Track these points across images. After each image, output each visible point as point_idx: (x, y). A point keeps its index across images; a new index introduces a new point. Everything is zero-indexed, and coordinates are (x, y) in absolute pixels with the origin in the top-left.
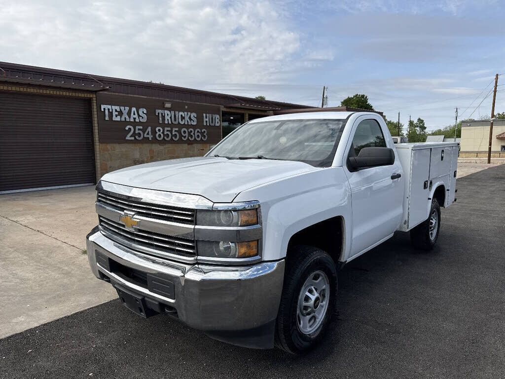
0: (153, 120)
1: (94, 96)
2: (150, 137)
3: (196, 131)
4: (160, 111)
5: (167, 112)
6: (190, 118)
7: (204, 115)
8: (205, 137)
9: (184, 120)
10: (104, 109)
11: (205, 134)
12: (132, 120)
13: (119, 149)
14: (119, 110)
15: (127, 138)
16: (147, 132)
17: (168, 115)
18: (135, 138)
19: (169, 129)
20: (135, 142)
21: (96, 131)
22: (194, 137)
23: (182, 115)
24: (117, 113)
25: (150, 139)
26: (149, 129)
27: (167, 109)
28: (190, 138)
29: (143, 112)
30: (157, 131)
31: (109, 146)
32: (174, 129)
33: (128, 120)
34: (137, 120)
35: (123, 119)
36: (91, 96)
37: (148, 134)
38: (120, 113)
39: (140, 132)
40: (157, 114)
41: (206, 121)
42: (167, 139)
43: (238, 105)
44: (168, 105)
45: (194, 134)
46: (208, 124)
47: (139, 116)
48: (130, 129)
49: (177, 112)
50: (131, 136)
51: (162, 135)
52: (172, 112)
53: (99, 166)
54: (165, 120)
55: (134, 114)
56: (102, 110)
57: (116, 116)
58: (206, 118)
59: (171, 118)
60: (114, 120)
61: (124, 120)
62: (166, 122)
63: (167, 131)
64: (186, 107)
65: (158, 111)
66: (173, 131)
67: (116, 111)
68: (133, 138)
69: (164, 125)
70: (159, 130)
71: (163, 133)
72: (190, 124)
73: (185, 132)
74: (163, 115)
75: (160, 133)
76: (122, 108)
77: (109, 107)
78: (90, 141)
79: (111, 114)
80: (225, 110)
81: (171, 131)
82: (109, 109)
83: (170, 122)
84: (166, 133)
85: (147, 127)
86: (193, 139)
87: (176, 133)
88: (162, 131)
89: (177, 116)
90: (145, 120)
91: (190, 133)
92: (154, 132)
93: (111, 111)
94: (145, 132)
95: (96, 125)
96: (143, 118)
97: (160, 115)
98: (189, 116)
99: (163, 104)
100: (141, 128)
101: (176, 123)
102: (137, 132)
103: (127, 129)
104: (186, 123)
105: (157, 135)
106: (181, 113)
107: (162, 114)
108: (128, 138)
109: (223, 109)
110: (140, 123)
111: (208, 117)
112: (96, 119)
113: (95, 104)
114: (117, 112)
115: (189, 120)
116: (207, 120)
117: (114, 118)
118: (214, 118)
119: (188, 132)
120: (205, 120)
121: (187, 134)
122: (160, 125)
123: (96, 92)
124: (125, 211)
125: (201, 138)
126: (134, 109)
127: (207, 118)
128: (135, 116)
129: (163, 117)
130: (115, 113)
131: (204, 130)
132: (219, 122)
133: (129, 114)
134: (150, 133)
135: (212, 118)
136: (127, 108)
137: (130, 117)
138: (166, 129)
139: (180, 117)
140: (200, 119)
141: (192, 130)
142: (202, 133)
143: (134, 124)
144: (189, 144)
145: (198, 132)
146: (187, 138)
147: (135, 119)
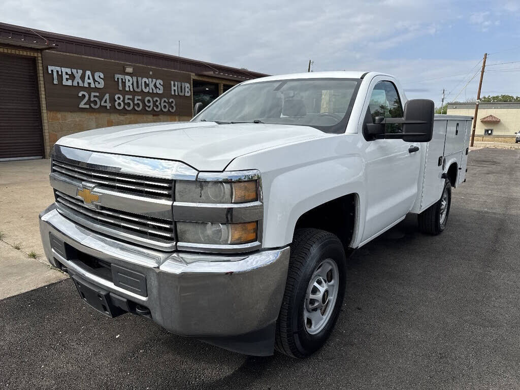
0: (112, 86)
1: (40, 55)
2: (108, 105)
3: (163, 101)
4: (120, 76)
5: (127, 77)
6: (155, 86)
7: (172, 83)
8: (172, 107)
9: (148, 88)
10: (52, 71)
11: (173, 105)
12: (86, 85)
13: (72, 118)
14: (71, 73)
15: (80, 106)
16: (104, 100)
17: (129, 81)
18: (90, 106)
19: (131, 97)
20: (91, 110)
21: (43, 96)
22: (160, 107)
23: (145, 82)
24: (68, 77)
25: (108, 108)
26: (107, 96)
27: (128, 74)
28: (155, 108)
29: (99, 77)
30: (117, 99)
31: (59, 115)
32: (137, 97)
33: (81, 84)
34: (93, 86)
35: (75, 84)
36: (36, 55)
37: (106, 102)
38: (72, 77)
39: (96, 99)
40: (116, 80)
41: (175, 90)
42: (129, 109)
43: (211, 73)
44: (129, 70)
45: (160, 104)
46: (177, 94)
47: (95, 81)
48: (84, 96)
49: (139, 79)
50: (85, 104)
51: (122, 103)
52: (133, 77)
53: (47, 137)
54: (125, 87)
55: (89, 78)
56: (50, 72)
57: (67, 79)
58: (174, 86)
59: (133, 84)
60: (64, 84)
61: (77, 85)
62: (127, 89)
63: (129, 99)
64: (151, 73)
65: (117, 76)
66: (136, 100)
67: (67, 73)
68: (87, 106)
69: (124, 92)
70: (119, 98)
71: (123, 101)
72: (155, 92)
73: (149, 101)
74: (124, 81)
75: (120, 101)
76: (74, 71)
77: (58, 69)
78: (36, 108)
79: (60, 77)
80: (196, 78)
81: (133, 100)
82: (58, 72)
83: (132, 90)
84: (126, 101)
85: (105, 94)
86: (159, 109)
87: (139, 102)
88: (122, 99)
89: (140, 83)
90: (102, 85)
91: (155, 102)
92: (113, 100)
93: (60, 73)
94: (102, 100)
95: (43, 89)
96: (99, 83)
97: (120, 80)
98: (154, 83)
99: (124, 69)
100: (98, 94)
101: (139, 90)
102: (92, 99)
103: (80, 95)
104: (151, 91)
105: (116, 103)
106: (145, 79)
107: (122, 79)
108: (82, 105)
109: (193, 76)
110: (96, 89)
111: (176, 86)
112: (42, 82)
113: (40, 65)
114: (69, 75)
115: (154, 88)
116: (176, 88)
117: (65, 83)
118: (183, 87)
119: (153, 101)
120: (173, 88)
121: (151, 104)
122: (119, 92)
123: (41, 50)
124: (83, 183)
125: (169, 109)
126: (88, 73)
127: (174, 88)
128: (89, 81)
129: (124, 83)
130: (65, 77)
131: (172, 100)
132: (190, 92)
133: (83, 78)
134: (108, 101)
135: (181, 87)
136: (80, 72)
137: (83, 82)
138: (127, 97)
139: (143, 84)
140: (167, 87)
141: (158, 99)
142: (170, 104)
143: (89, 89)
144: (154, 115)
145: (165, 101)
146: (151, 107)
147: (89, 84)
